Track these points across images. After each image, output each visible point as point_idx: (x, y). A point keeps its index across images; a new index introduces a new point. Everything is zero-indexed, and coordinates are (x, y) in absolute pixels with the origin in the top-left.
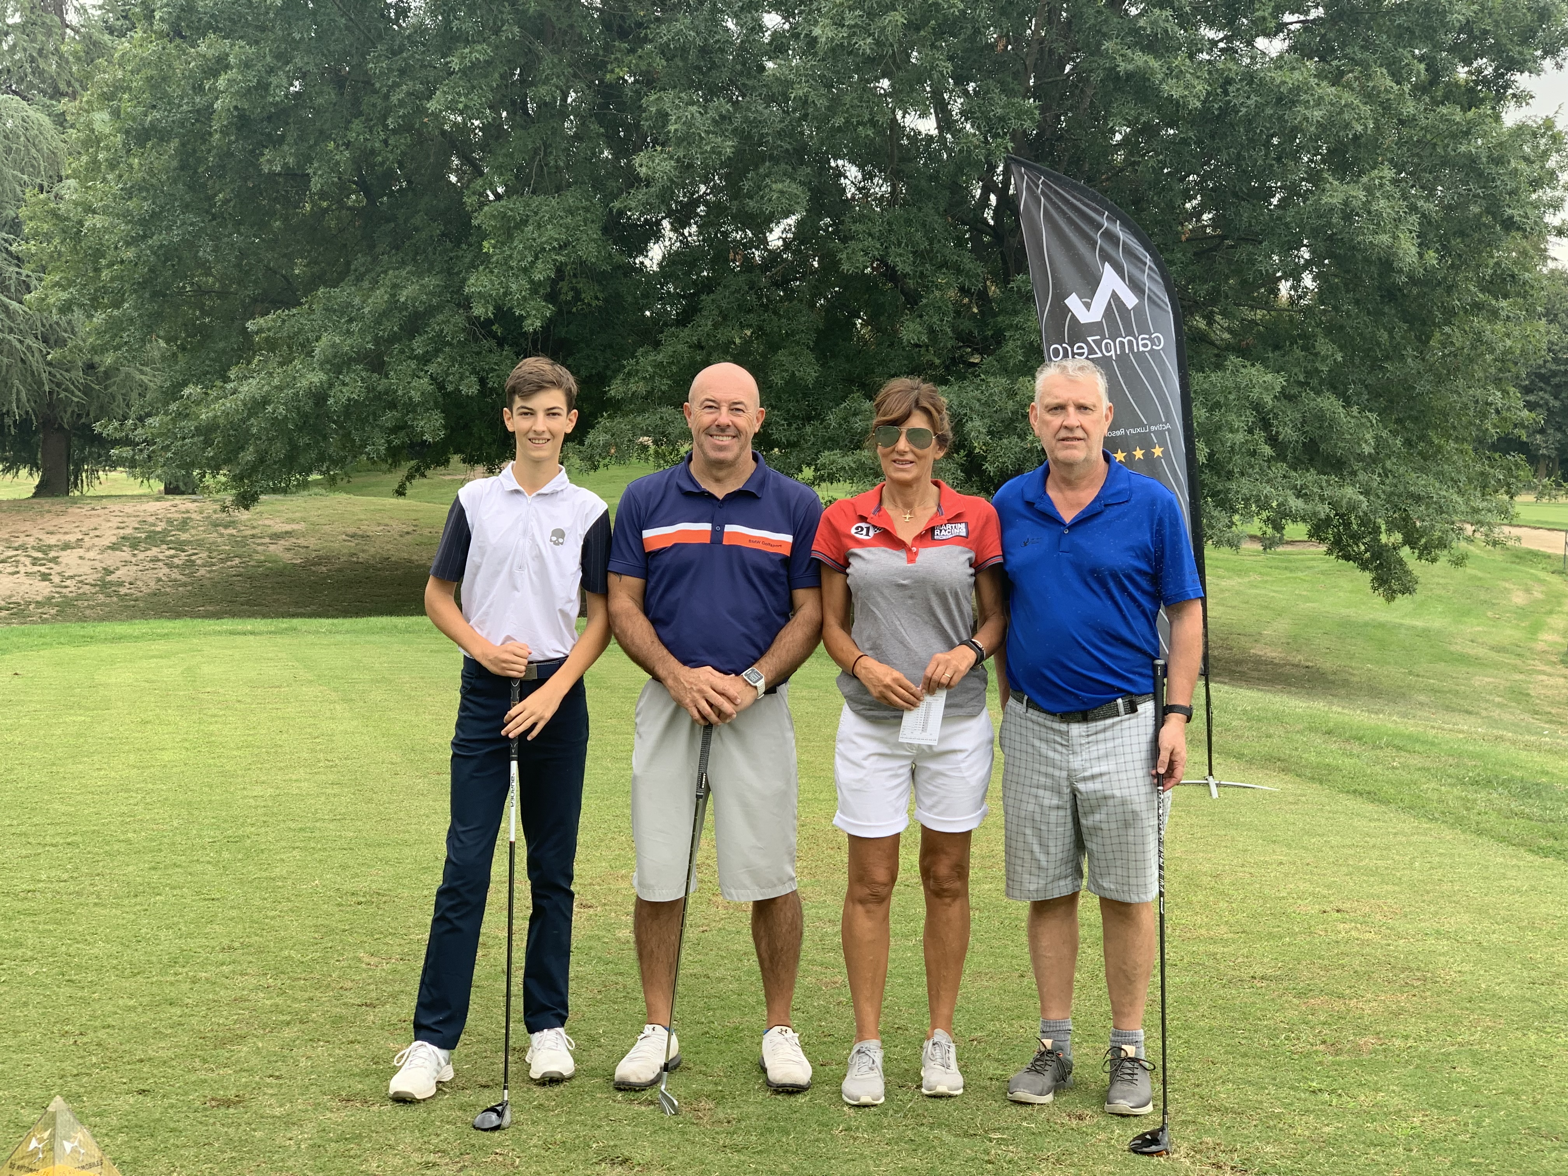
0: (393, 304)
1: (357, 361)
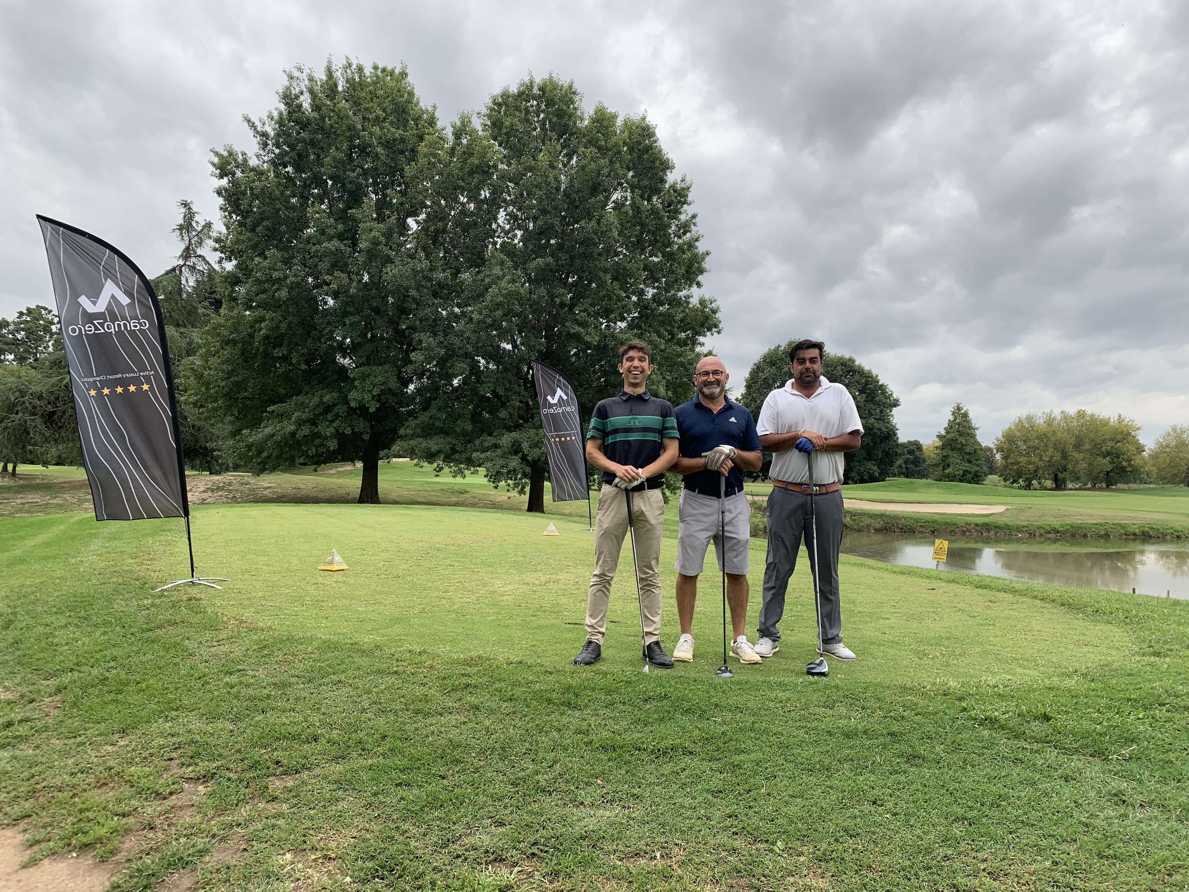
0: (321, 402)
1: (307, 422)
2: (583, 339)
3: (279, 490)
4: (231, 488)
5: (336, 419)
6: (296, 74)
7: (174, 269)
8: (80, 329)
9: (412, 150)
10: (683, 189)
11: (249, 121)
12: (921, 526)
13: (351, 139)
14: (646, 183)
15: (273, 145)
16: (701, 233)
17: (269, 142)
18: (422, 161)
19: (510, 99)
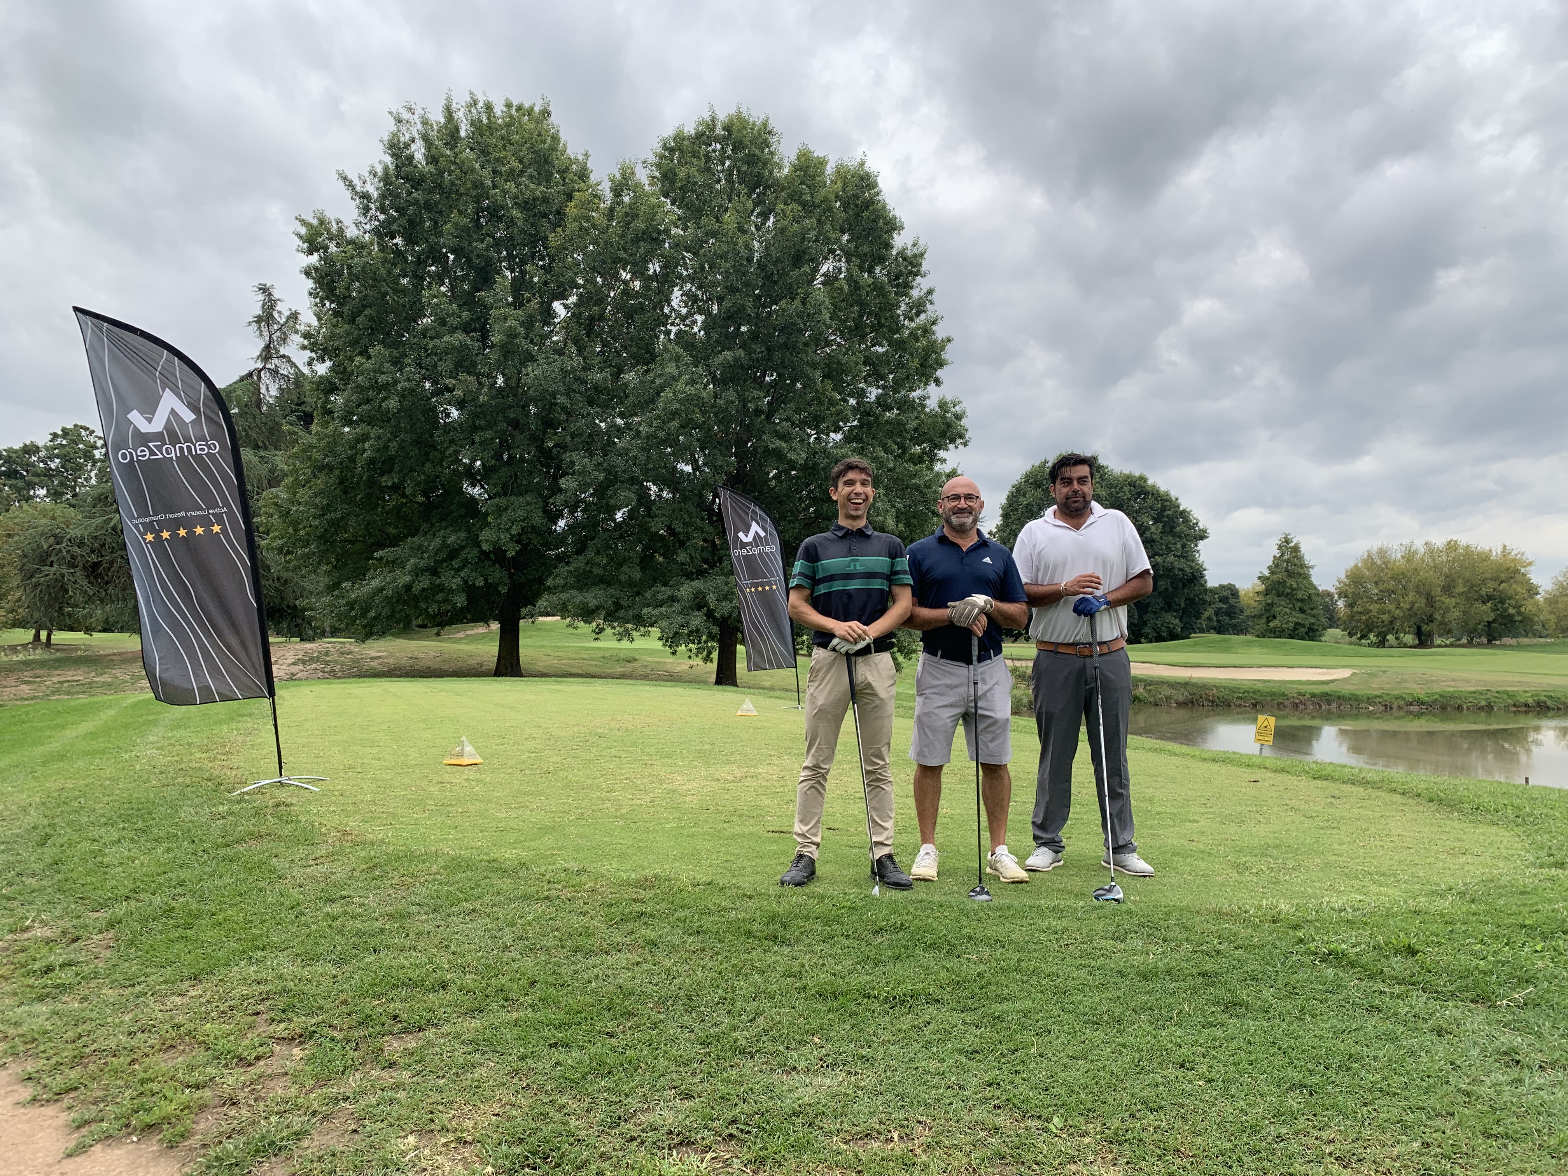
2: (786, 456)
3: (391, 661)
4: (328, 659)
5: (464, 566)
6: (406, 115)
7: (250, 375)
8: (131, 454)
9: (558, 212)
10: (915, 256)
11: (345, 179)
12: (1238, 698)
13: (478, 200)
14: (866, 249)
15: (377, 209)
16: (940, 313)
17: (372, 206)
18: (571, 226)
19: (686, 143)
